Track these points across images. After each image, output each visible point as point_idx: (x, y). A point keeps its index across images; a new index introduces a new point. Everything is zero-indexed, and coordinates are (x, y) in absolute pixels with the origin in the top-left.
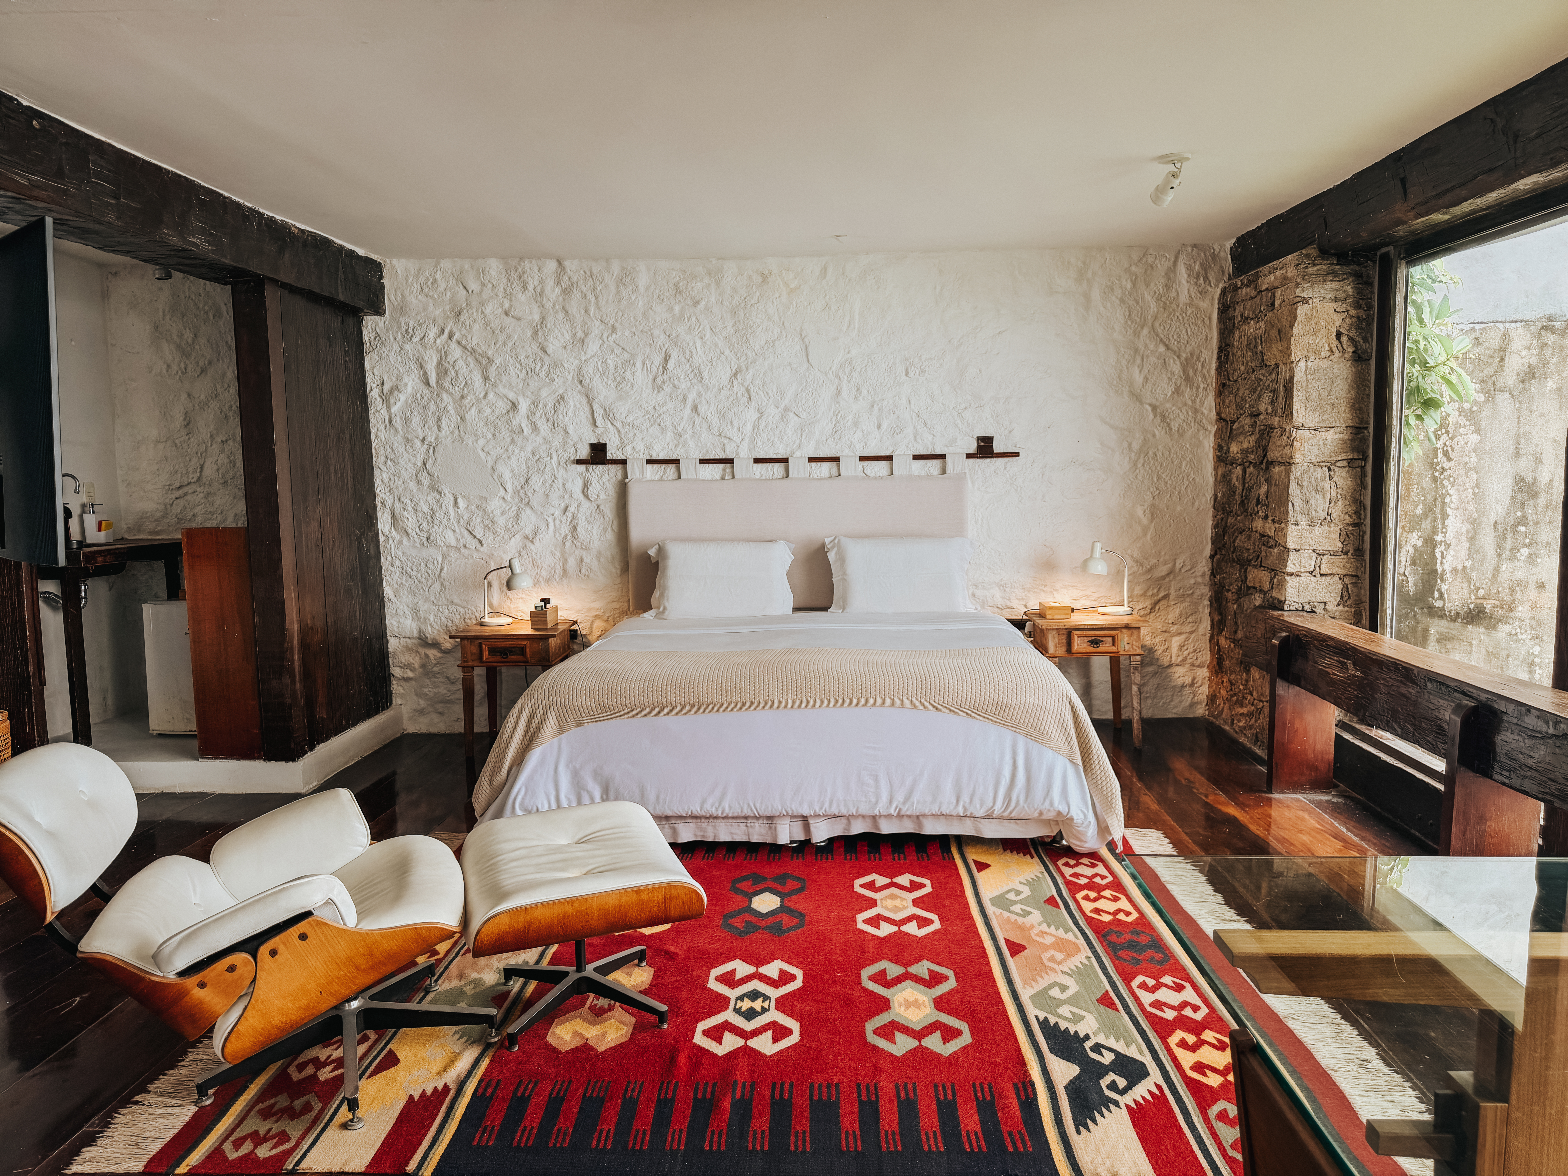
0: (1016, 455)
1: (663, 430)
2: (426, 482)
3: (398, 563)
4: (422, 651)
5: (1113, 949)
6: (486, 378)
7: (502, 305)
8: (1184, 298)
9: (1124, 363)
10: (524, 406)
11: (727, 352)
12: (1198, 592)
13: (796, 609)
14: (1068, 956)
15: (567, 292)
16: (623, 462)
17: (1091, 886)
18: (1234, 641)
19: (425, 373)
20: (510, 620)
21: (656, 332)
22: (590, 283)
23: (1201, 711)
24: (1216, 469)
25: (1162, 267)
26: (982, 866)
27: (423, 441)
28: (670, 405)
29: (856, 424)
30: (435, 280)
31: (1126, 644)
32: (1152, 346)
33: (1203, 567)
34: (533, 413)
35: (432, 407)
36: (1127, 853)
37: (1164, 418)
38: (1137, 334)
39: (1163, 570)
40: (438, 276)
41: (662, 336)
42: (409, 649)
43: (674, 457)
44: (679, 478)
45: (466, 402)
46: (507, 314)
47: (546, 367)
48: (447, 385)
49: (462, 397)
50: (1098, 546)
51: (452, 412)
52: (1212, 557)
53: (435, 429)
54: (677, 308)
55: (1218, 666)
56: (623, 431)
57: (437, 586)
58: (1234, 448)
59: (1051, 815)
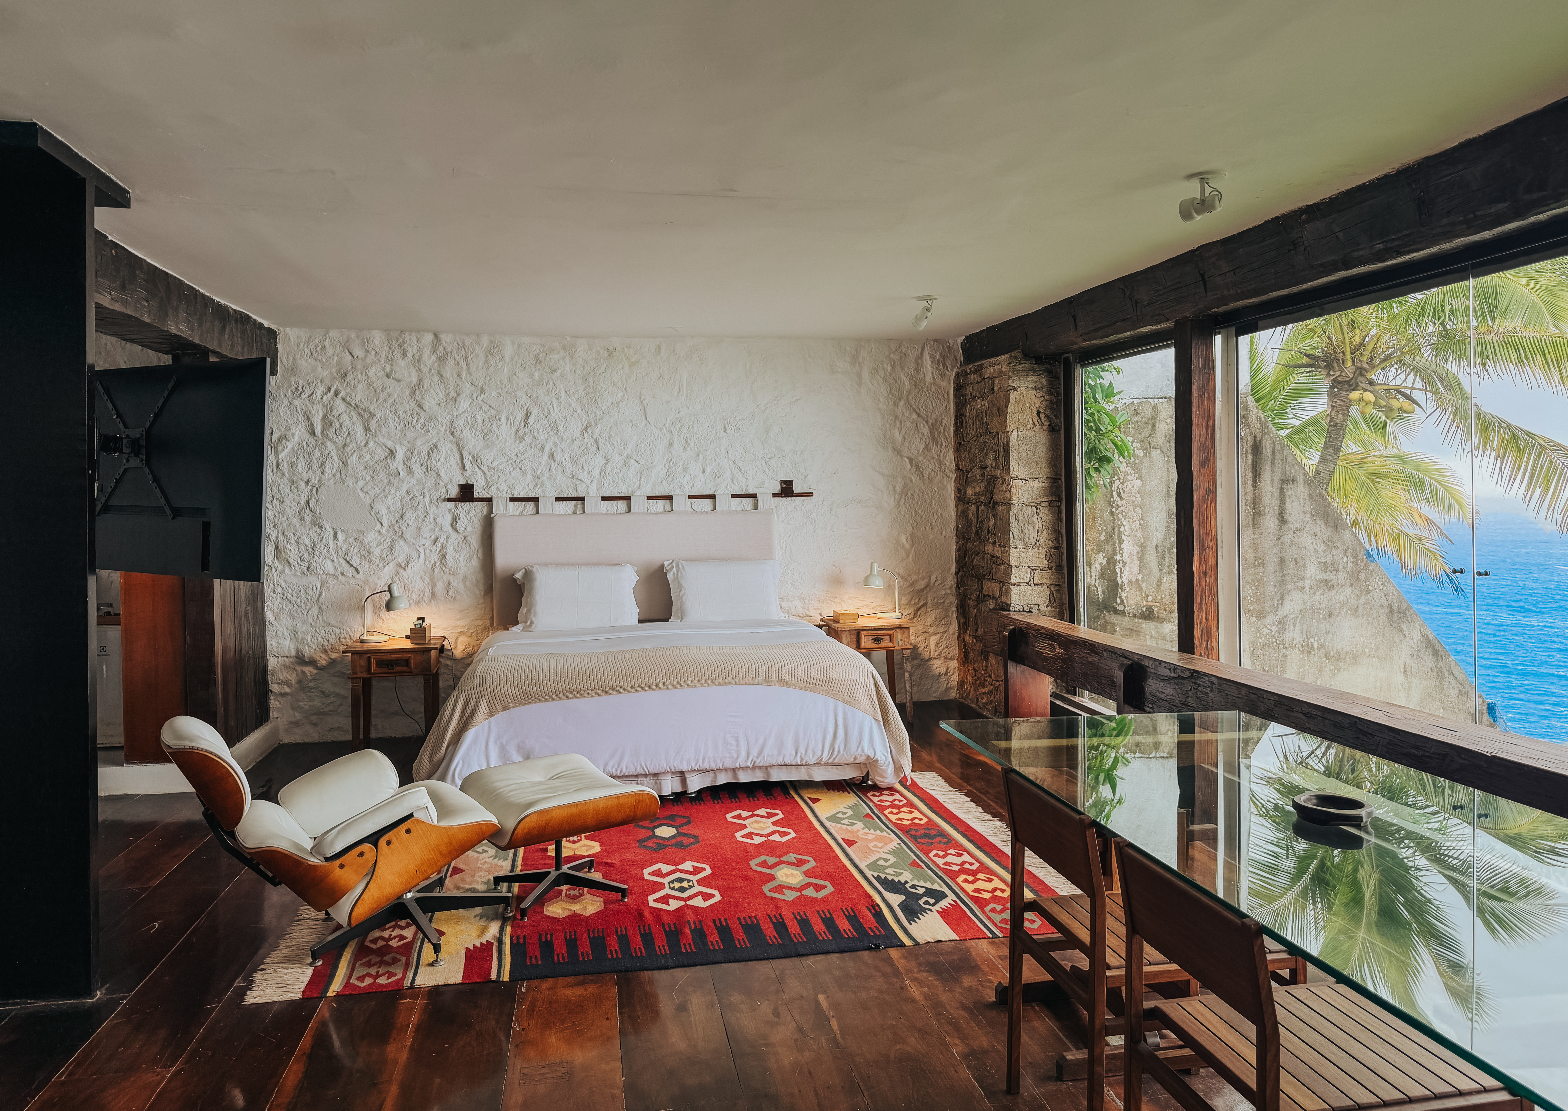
0: (811, 494)
1: (524, 473)
2: (308, 519)
3: (279, 590)
4: (299, 668)
5: (914, 839)
6: (367, 429)
7: (384, 369)
8: (929, 378)
9: (888, 426)
10: (400, 453)
11: (579, 411)
12: (948, 601)
13: (640, 621)
14: (886, 844)
15: (442, 359)
16: (489, 500)
17: (892, 806)
18: (976, 637)
19: (312, 425)
20: (386, 638)
21: (519, 394)
22: (463, 352)
23: (953, 694)
24: (956, 506)
25: (913, 354)
26: (815, 801)
27: (307, 482)
28: (530, 453)
29: (685, 469)
30: (324, 347)
31: (900, 641)
32: (907, 414)
33: (951, 581)
34: (409, 459)
35: (317, 454)
36: (914, 788)
37: (918, 468)
38: (896, 405)
39: (922, 584)
40: (327, 343)
41: (524, 397)
42: (286, 667)
43: (533, 496)
44: (538, 512)
45: (348, 449)
46: (388, 376)
47: (422, 421)
48: (331, 435)
49: (345, 445)
50: (876, 565)
51: (335, 457)
52: (957, 573)
53: (319, 472)
54: (537, 375)
55: (965, 658)
56: (488, 474)
57: (315, 610)
58: (970, 492)
59: (861, 759)
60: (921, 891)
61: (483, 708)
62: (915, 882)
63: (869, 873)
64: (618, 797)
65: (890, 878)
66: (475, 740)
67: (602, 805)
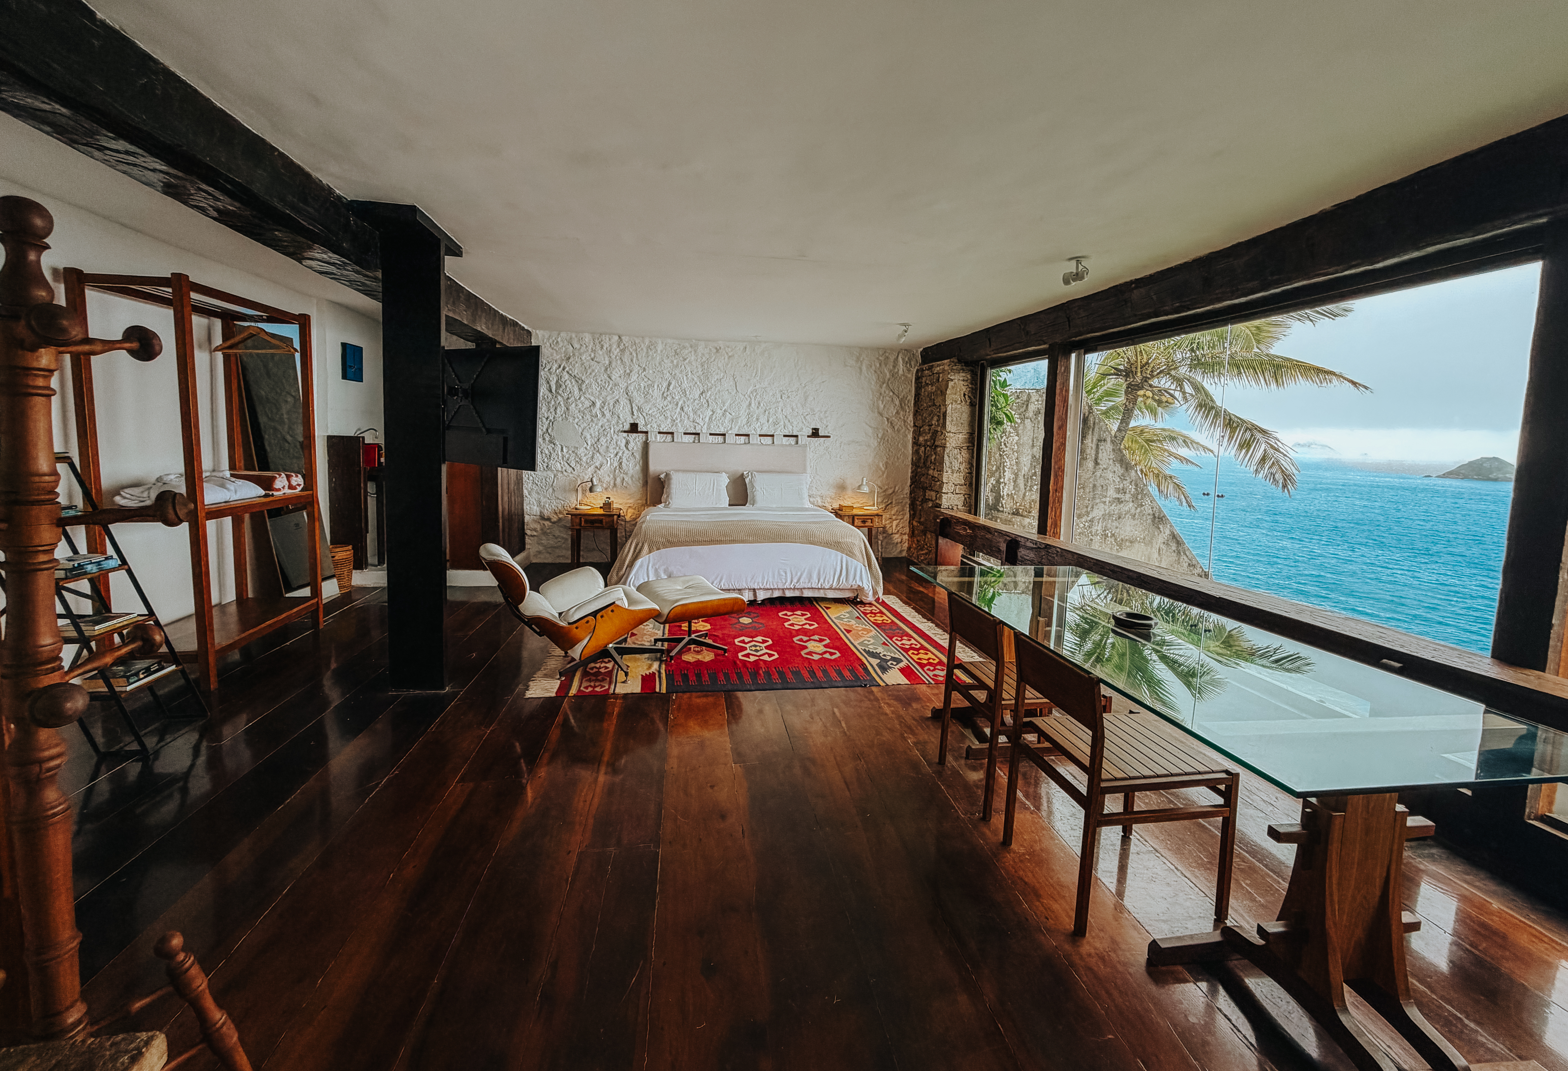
0: (829, 437)
1: (666, 418)
2: (547, 439)
3: (531, 478)
4: (542, 522)
5: (884, 630)
6: (580, 390)
7: (590, 355)
8: (901, 372)
9: (875, 399)
10: (598, 405)
11: (698, 383)
12: (904, 501)
13: (729, 505)
14: (868, 633)
15: (623, 351)
16: (646, 433)
17: (871, 613)
18: (919, 522)
19: (550, 386)
20: (590, 507)
21: (665, 372)
22: (634, 347)
23: (904, 554)
24: (913, 447)
25: (892, 358)
26: (828, 608)
27: (547, 419)
28: (670, 406)
29: (757, 419)
30: (557, 342)
31: (877, 523)
32: (887, 392)
33: (907, 490)
34: (603, 407)
35: (553, 403)
36: (883, 604)
37: (891, 423)
38: (881, 387)
39: (890, 491)
40: (559, 339)
41: (668, 374)
42: (535, 521)
43: (671, 431)
44: (673, 441)
45: (570, 401)
46: (592, 360)
47: (611, 386)
48: (560, 392)
49: (568, 398)
50: (865, 479)
51: (563, 405)
52: (910, 486)
53: (553, 413)
54: (675, 362)
55: (912, 535)
56: (646, 418)
57: (551, 490)
58: (921, 439)
59: (855, 587)
60: (889, 658)
61: (646, 547)
62: (885, 653)
63: (859, 647)
64: (724, 600)
65: (871, 650)
66: (641, 566)
67: (716, 603)
